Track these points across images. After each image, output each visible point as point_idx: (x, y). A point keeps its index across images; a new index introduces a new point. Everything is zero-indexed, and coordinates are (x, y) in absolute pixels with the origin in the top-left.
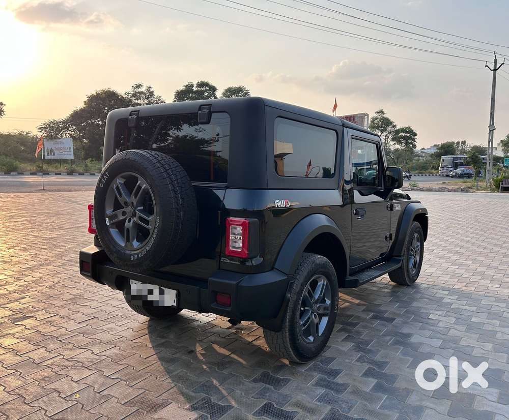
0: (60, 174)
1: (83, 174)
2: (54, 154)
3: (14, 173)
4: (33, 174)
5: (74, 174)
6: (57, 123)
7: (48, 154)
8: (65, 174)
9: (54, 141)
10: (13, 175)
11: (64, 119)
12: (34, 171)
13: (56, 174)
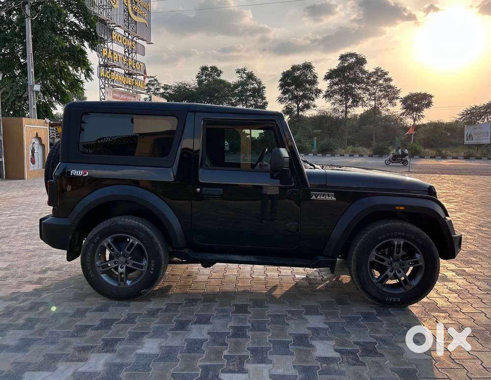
0: (457, 158)
1: (481, 159)
2: (472, 139)
3: (417, 157)
4: (432, 157)
5: (470, 158)
6: (480, 108)
7: (467, 139)
8: (461, 158)
9: (474, 126)
10: (416, 158)
11: (486, 104)
12: (434, 155)
13: (454, 158)
